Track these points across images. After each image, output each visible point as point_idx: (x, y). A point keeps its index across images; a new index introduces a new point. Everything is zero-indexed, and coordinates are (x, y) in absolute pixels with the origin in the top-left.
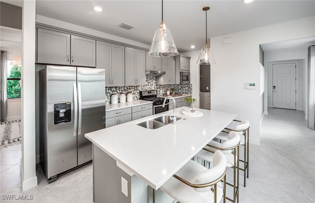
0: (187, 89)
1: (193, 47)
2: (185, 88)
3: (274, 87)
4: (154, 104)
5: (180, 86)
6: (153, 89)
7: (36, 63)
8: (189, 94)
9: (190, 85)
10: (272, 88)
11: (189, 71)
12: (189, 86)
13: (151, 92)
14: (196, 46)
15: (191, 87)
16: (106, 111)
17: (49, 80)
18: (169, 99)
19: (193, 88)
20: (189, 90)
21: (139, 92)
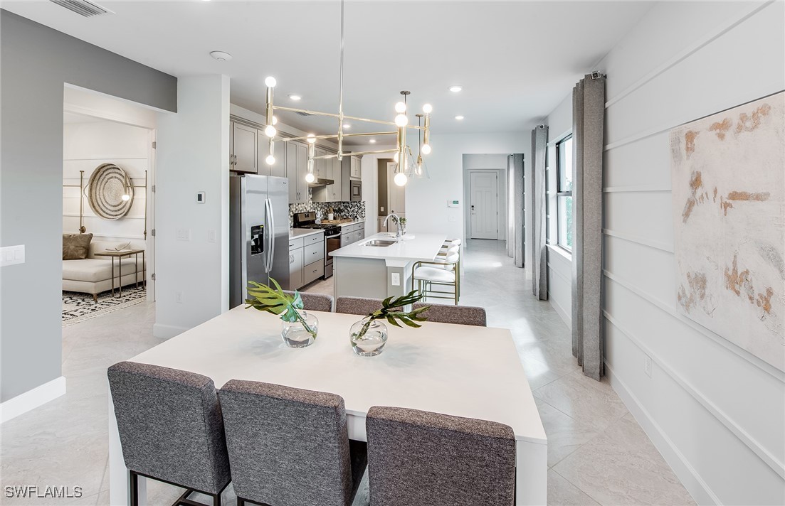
0: (356, 210)
1: (373, 141)
2: (353, 209)
3: (473, 206)
4: (326, 234)
5: (342, 204)
6: (308, 209)
7: (231, 171)
8: (360, 219)
9: (362, 204)
10: (470, 207)
11: (360, 178)
12: (359, 205)
13: (308, 216)
14: (377, 140)
15: (363, 207)
16: (290, 239)
17: (248, 192)
18: (340, 227)
19: (366, 208)
20: (360, 211)
21: (292, 215)
